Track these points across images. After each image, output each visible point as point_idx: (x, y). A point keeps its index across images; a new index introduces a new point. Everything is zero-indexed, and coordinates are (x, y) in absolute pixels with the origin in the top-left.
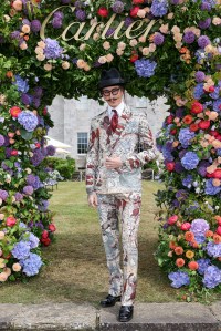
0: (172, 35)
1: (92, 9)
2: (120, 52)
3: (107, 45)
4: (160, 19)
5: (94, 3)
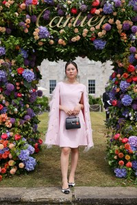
0: (116, 25)
1: (68, 9)
2: (84, 34)
3: (76, 30)
4: (108, 15)
5: (69, 5)
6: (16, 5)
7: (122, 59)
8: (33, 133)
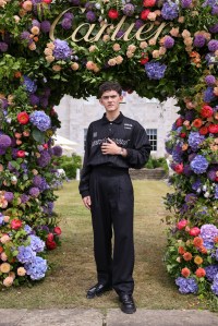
0: (182, 39)
1: (102, 11)
2: (130, 54)
3: (117, 47)
4: (170, 22)
5: (104, 5)
6: (16, 3)
7: (193, 95)
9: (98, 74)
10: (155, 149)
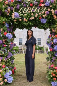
0: (51, 12)
1: (28, 4)
2: (36, 16)
3: (32, 14)
4: (48, 7)
7: (54, 28)
8: (12, 64)
9: (27, 22)
10: (40, 44)
